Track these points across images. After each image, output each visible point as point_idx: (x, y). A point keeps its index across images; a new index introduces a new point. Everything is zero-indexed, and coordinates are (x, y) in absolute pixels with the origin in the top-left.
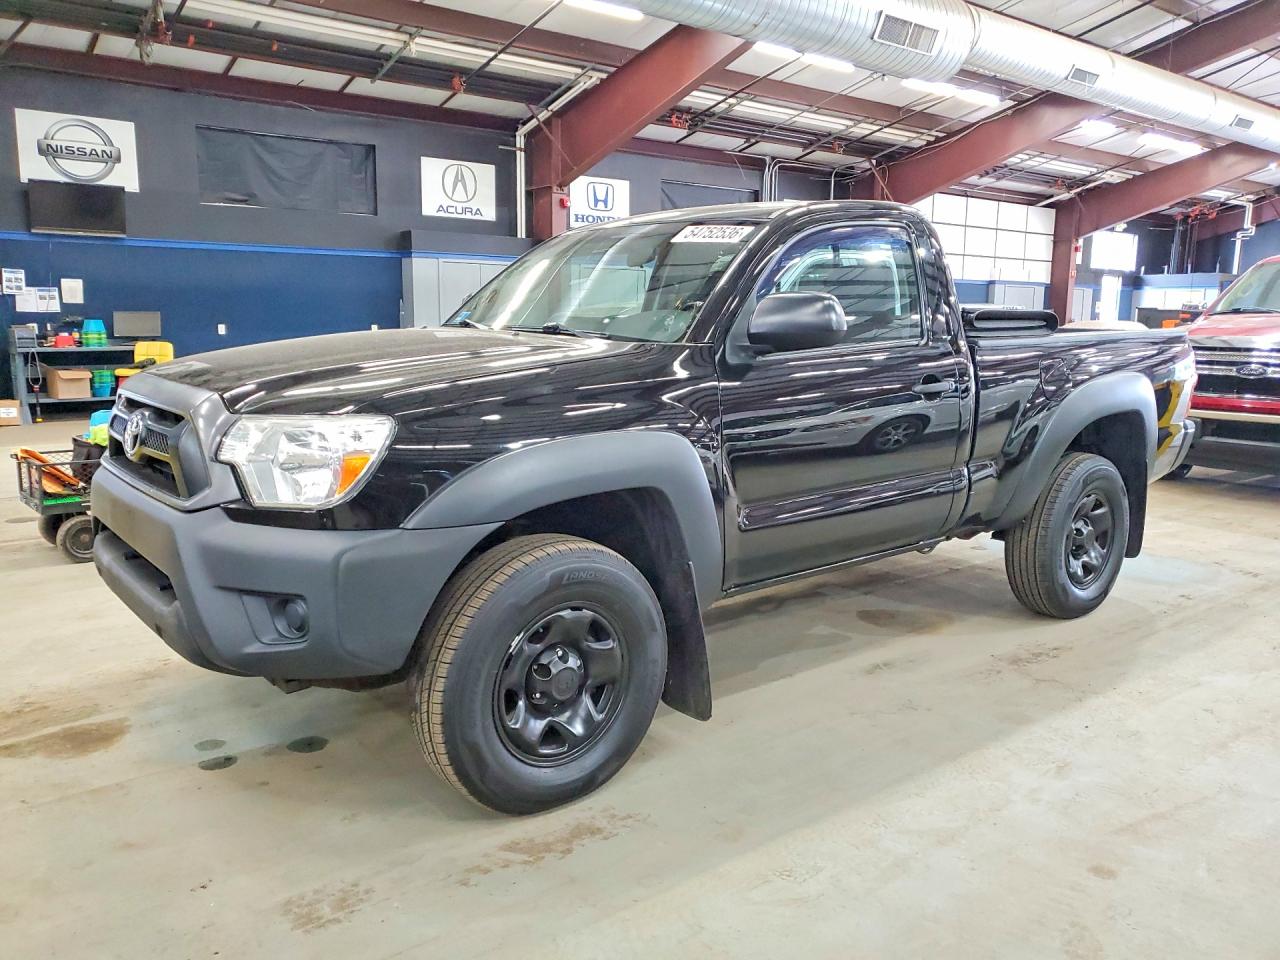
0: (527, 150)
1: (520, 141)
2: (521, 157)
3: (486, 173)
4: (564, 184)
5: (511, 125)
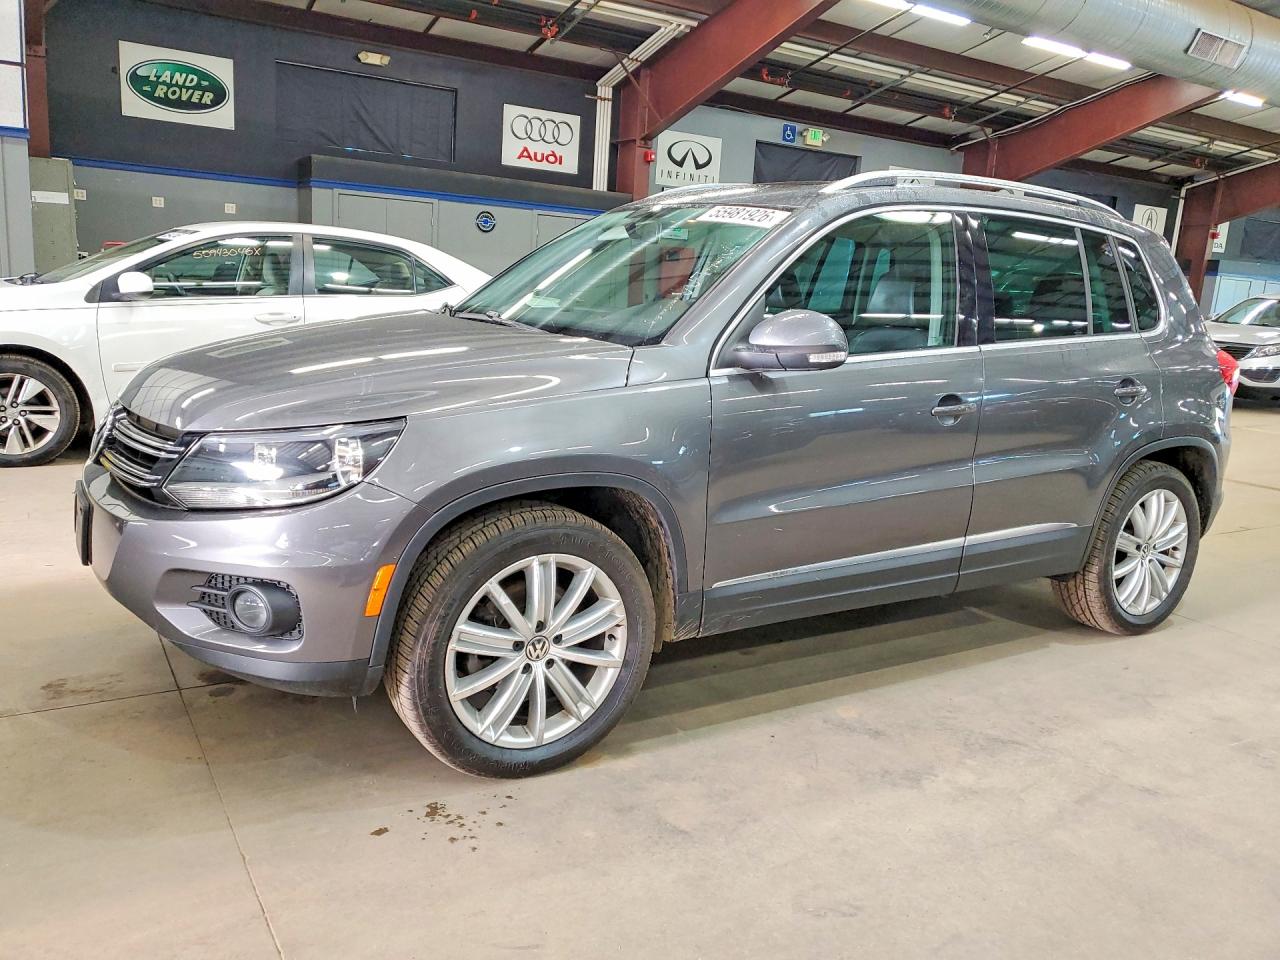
0: (1185, 199)
1: (1183, 193)
2: (1182, 202)
3: (1162, 212)
4: (1216, 225)
5: (1178, 182)
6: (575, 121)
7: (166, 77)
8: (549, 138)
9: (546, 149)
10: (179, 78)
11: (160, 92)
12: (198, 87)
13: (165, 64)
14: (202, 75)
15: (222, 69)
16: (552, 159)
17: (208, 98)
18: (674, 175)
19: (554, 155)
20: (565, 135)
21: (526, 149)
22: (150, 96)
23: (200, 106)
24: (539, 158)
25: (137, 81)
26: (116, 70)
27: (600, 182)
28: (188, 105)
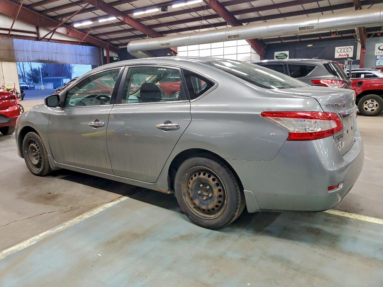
6: (352, 47)
7: (280, 56)
8: (346, 51)
9: (345, 53)
10: (282, 55)
11: (279, 58)
12: (284, 56)
13: (280, 54)
14: (284, 54)
15: (287, 53)
16: (346, 55)
17: (285, 57)
18: (380, 53)
19: (347, 54)
20: (350, 50)
21: (340, 54)
22: (278, 58)
23: (284, 58)
24: (343, 55)
25: (276, 57)
26: (274, 56)
27: (358, 58)
28: (283, 58)
